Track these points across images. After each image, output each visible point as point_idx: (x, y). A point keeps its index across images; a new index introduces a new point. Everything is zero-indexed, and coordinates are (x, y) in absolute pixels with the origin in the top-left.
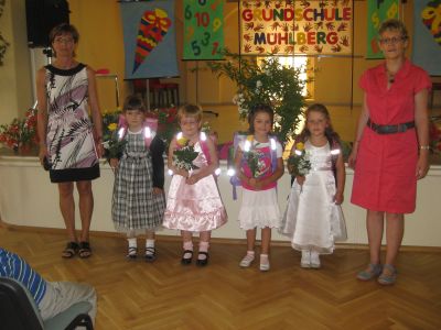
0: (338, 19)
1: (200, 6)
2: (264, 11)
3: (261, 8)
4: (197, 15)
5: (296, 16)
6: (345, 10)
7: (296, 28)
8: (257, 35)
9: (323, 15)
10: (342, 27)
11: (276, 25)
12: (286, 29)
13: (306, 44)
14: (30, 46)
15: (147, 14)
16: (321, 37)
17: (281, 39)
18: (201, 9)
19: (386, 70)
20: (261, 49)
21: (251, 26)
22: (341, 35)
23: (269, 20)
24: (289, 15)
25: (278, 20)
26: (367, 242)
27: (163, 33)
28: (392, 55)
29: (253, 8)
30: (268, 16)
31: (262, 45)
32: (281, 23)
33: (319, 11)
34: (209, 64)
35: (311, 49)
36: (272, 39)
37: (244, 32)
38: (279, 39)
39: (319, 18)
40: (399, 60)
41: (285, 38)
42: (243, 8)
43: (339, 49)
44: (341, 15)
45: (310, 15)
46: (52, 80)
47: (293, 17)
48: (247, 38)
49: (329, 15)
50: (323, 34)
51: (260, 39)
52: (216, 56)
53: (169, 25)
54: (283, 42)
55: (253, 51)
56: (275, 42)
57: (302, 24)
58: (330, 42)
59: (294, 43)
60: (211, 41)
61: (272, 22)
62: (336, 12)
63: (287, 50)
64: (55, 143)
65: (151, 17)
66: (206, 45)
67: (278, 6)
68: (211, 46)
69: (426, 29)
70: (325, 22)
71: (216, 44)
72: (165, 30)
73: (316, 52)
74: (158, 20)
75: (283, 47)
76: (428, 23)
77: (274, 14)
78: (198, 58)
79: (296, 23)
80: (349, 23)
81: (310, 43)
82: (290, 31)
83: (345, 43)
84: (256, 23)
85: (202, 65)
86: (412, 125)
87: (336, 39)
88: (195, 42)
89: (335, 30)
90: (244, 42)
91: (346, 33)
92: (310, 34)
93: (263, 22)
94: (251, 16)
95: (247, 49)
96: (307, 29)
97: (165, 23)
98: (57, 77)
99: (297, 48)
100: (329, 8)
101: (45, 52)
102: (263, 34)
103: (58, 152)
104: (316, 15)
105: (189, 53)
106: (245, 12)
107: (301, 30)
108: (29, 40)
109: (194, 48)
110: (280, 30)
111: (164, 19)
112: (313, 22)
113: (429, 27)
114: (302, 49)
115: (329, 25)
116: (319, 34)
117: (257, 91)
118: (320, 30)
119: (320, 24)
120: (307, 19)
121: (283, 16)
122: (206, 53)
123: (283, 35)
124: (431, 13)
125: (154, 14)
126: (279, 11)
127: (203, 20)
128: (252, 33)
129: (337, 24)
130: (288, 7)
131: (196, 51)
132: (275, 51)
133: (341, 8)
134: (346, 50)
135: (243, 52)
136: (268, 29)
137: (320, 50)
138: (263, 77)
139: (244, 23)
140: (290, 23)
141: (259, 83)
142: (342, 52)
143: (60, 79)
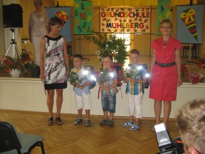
0: (144, 17)
1: (81, 10)
2: (111, 13)
3: (110, 11)
4: (81, 14)
5: (125, 15)
6: (147, 13)
7: (125, 21)
8: (107, 24)
9: (137, 15)
10: (146, 21)
11: (116, 19)
12: (121, 21)
13: (130, 28)
14: (4, 27)
15: (58, 13)
16: (136, 25)
17: (118, 25)
18: (82, 12)
19: (163, 40)
20: (109, 30)
21: (105, 19)
22: (145, 24)
23: (113, 17)
24: (122, 15)
25: (117, 17)
26: (155, 117)
27: (65, 22)
28: (166, 33)
29: (106, 11)
30: (112, 15)
31: (110, 28)
32: (119, 18)
33: (136, 13)
34: (85, 37)
35: (132, 30)
36: (114, 26)
37: (102, 22)
38: (117, 25)
39: (135, 16)
40: (169, 36)
41: (120, 25)
42: (101, 11)
43: (144, 31)
44: (145, 15)
45: (132, 15)
46: (48, 42)
47: (124, 16)
48: (103, 25)
49: (140, 15)
50: (137, 23)
51: (109, 25)
52: (88, 33)
53: (67, 18)
54: (119, 27)
55: (106, 31)
56: (116, 27)
57: (128, 19)
58: (141, 28)
59: (124, 28)
60: (87, 26)
61: (114, 18)
62: (143, 14)
63: (121, 31)
64: (48, 71)
65: (59, 15)
66: (84, 28)
67: (117, 11)
68: (86, 29)
69: (183, 22)
70: (138, 18)
71: (89, 28)
72: (66, 21)
73: (134, 32)
74: (63, 16)
75: (119, 29)
76: (184, 20)
77: (115, 14)
78: (80, 33)
79: (125, 18)
80: (149, 19)
81: (131, 27)
82: (122, 22)
83: (147, 28)
84: (107, 18)
85: (82, 37)
86: (174, 63)
87: (143, 26)
88: (79, 26)
89: (143, 22)
90: (102, 27)
91: (148, 23)
92: (131, 24)
93: (110, 18)
94: (105, 15)
95: (103, 30)
96: (130, 21)
97: (65, 17)
98: (50, 41)
99: (126, 30)
100: (140, 12)
101: (11, 30)
102: (110, 23)
103: (49, 76)
104: (134, 15)
105: (76, 32)
106: (102, 13)
107: (128, 22)
108: (4, 24)
109: (79, 29)
110: (118, 22)
111: (66, 16)
112: (133, 18)
113: (184, 22)
114: (128, 31)
115: (140, 20)
116: (135, 23)
117: (106, 49)
118: (136, 22)
119: (136, 19)
120: (130, 17)
121: (119, 15)
122: (84, 31)
123: (119, 24)
124: (185, 15)
125: (61, 13)
126: (117, 13)
127: (83, 16)
128: (105, 23)
129: (144, 19)
130: (122, 11)
131: (80, 30)
132: (116, 31)
133: (145, 12)
134: (148, 31)
135: (101, 31)
136: (113, 21)
137: (136, 31)
138: (109, 43)
139: (102, 18)
140: (123, 19)
141: (107, 46)
142: (146, 32)
143: (52, 42)
